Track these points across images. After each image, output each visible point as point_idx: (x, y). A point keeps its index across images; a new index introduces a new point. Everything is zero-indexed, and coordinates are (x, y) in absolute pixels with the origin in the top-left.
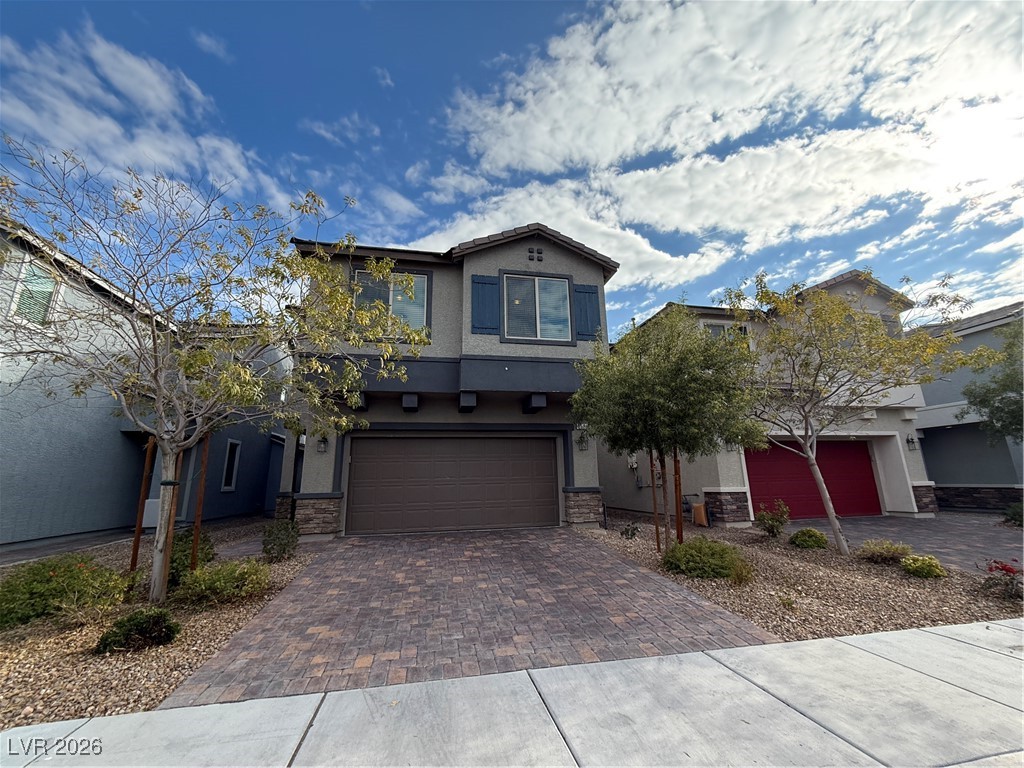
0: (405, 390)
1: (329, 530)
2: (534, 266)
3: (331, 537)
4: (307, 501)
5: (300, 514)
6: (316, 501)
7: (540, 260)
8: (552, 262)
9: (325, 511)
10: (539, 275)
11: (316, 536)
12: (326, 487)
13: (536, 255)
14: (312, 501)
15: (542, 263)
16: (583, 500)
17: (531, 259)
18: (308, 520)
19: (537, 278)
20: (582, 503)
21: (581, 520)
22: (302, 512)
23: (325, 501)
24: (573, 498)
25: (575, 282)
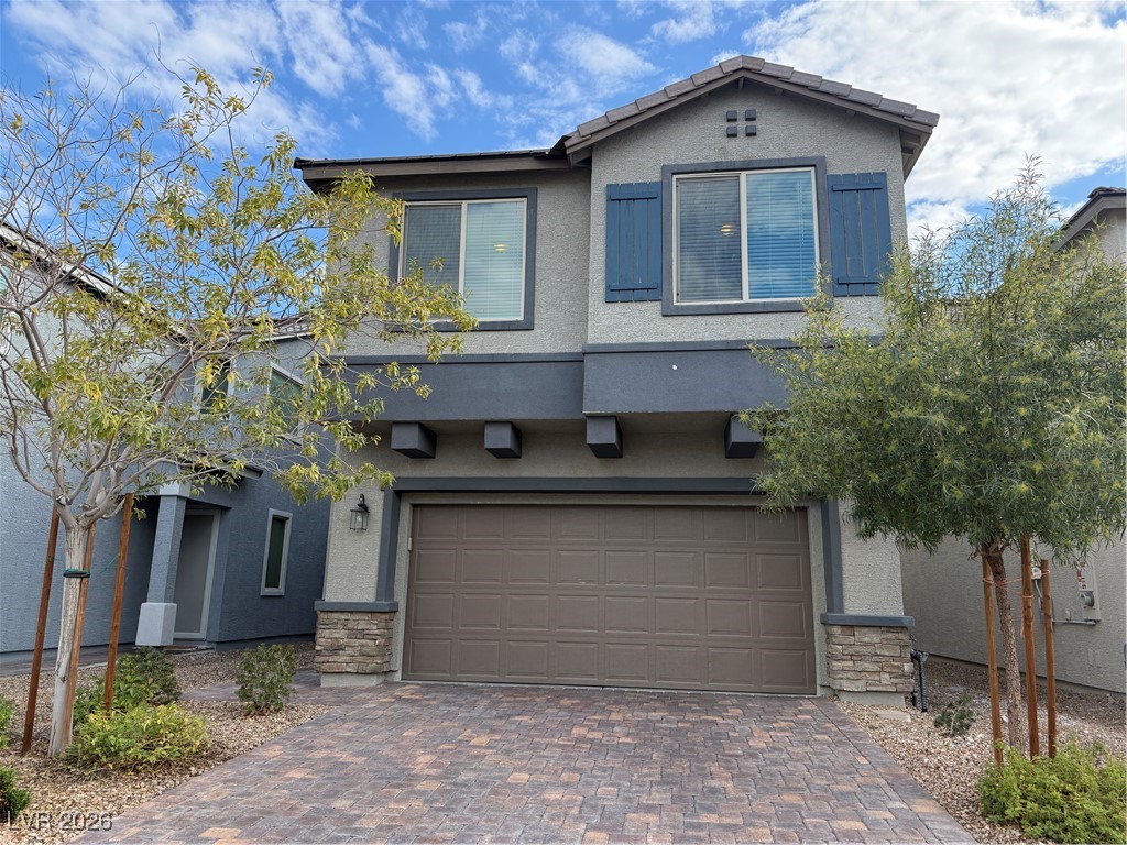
0: (488, 418)
1: (371, 667)
2: (739, 150)
3: (373, 681)
4: (335, 616)
5: (324, 638)
6: (349, 616)
7: (751, 134)
8: (780, 134)
9: (363, 634)
10: (748, 166)
11: (351, 677)
12: (366, 592)
13: (741, 125)
14: (343, 617)
15: (756, 141)
16: (866, 644)
17: (732, 135)
18: (336, 649)
19: (743, 174)
20: (863, 650)
21: (860, 686)
22: (327, 633)
23: (366, 617)
24: (841, 639)
25: (831, 171)
